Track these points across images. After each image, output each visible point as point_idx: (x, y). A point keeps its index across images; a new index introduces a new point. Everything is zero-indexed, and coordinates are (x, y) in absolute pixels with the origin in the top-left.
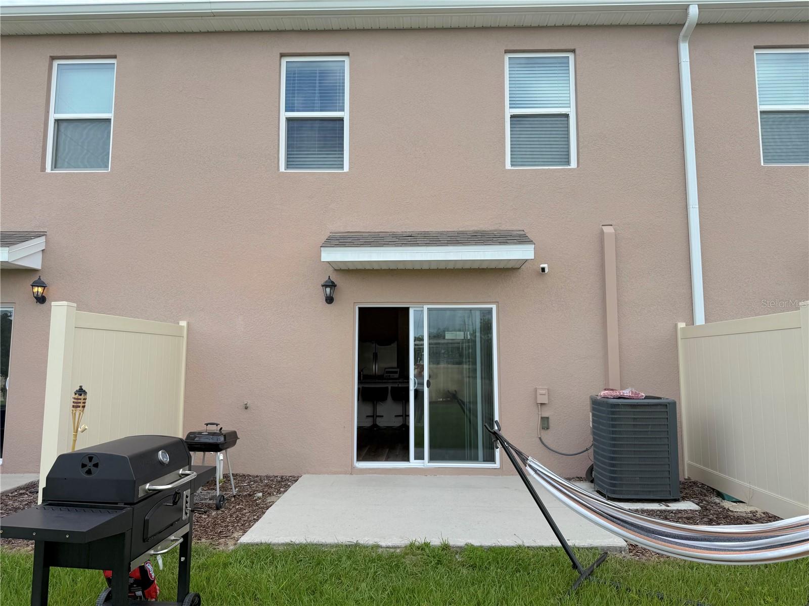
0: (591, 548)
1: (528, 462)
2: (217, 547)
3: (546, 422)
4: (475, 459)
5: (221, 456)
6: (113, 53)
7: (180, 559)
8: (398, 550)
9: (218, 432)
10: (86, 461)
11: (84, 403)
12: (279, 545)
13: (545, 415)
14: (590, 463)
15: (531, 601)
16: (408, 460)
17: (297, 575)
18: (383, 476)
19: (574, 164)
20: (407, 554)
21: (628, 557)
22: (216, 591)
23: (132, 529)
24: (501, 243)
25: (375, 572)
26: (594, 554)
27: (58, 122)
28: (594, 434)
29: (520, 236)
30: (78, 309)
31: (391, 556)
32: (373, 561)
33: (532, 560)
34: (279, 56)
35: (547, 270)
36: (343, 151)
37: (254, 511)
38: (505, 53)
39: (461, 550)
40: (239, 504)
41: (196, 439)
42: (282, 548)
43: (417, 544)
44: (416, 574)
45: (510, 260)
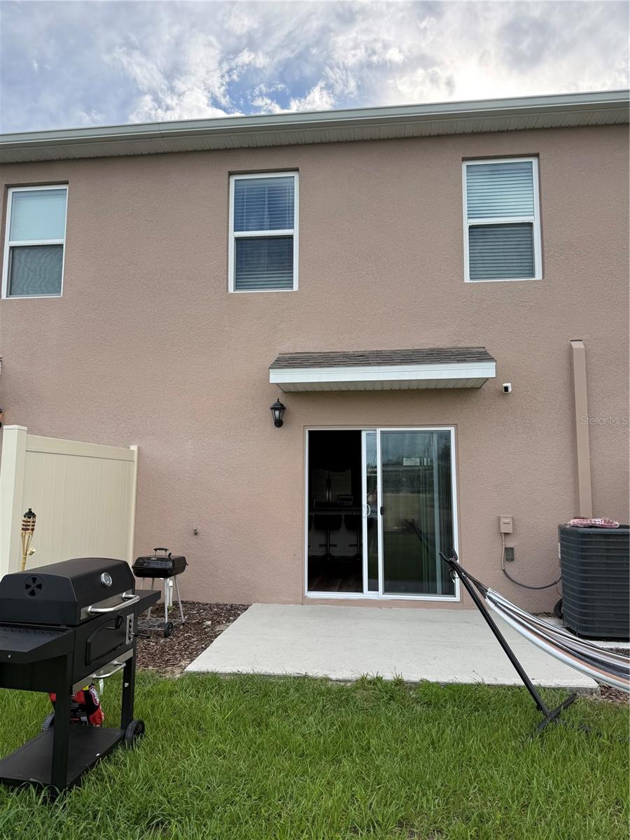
0: (559, 689)
1: (488, 593)
2: (163, 675)
3: (510, 553)
4: (433, 591)
5: (170, 582)
6: (65, 179)
7: (124, 685)
8: (349, 684)
9: (167, 557)
10: (30, 582)
11: (33, 526)
12: (226, 674)
13: (510, 545)
14: (559, 598)
15: (490, 743)
16: (361, 591)
17: (243, 706)
18: (335, 606)
19: (538, 276)
20: (357, 688)
21: (600, 700)
22: (160, 719)
23: (74, 652)
24: (459, 361)
25: (324, 706)
26: (562, 695)
27: (12, 248)
28: (562, 565)
29: (480, 353)
30: (30, 431)
31: (341, 690)
32: (321, 694)
33: (492, 699)
34: (227, 175)
35: (510, 390)
36: (292, 269)
37: (202, 640)
38: (463, 161)
39: (415, 686)
40: (187, 632)
41: (145, 564)
42: (229, 678)
43: (369, 677)
44: (367, 709)
45: (469, 379)
